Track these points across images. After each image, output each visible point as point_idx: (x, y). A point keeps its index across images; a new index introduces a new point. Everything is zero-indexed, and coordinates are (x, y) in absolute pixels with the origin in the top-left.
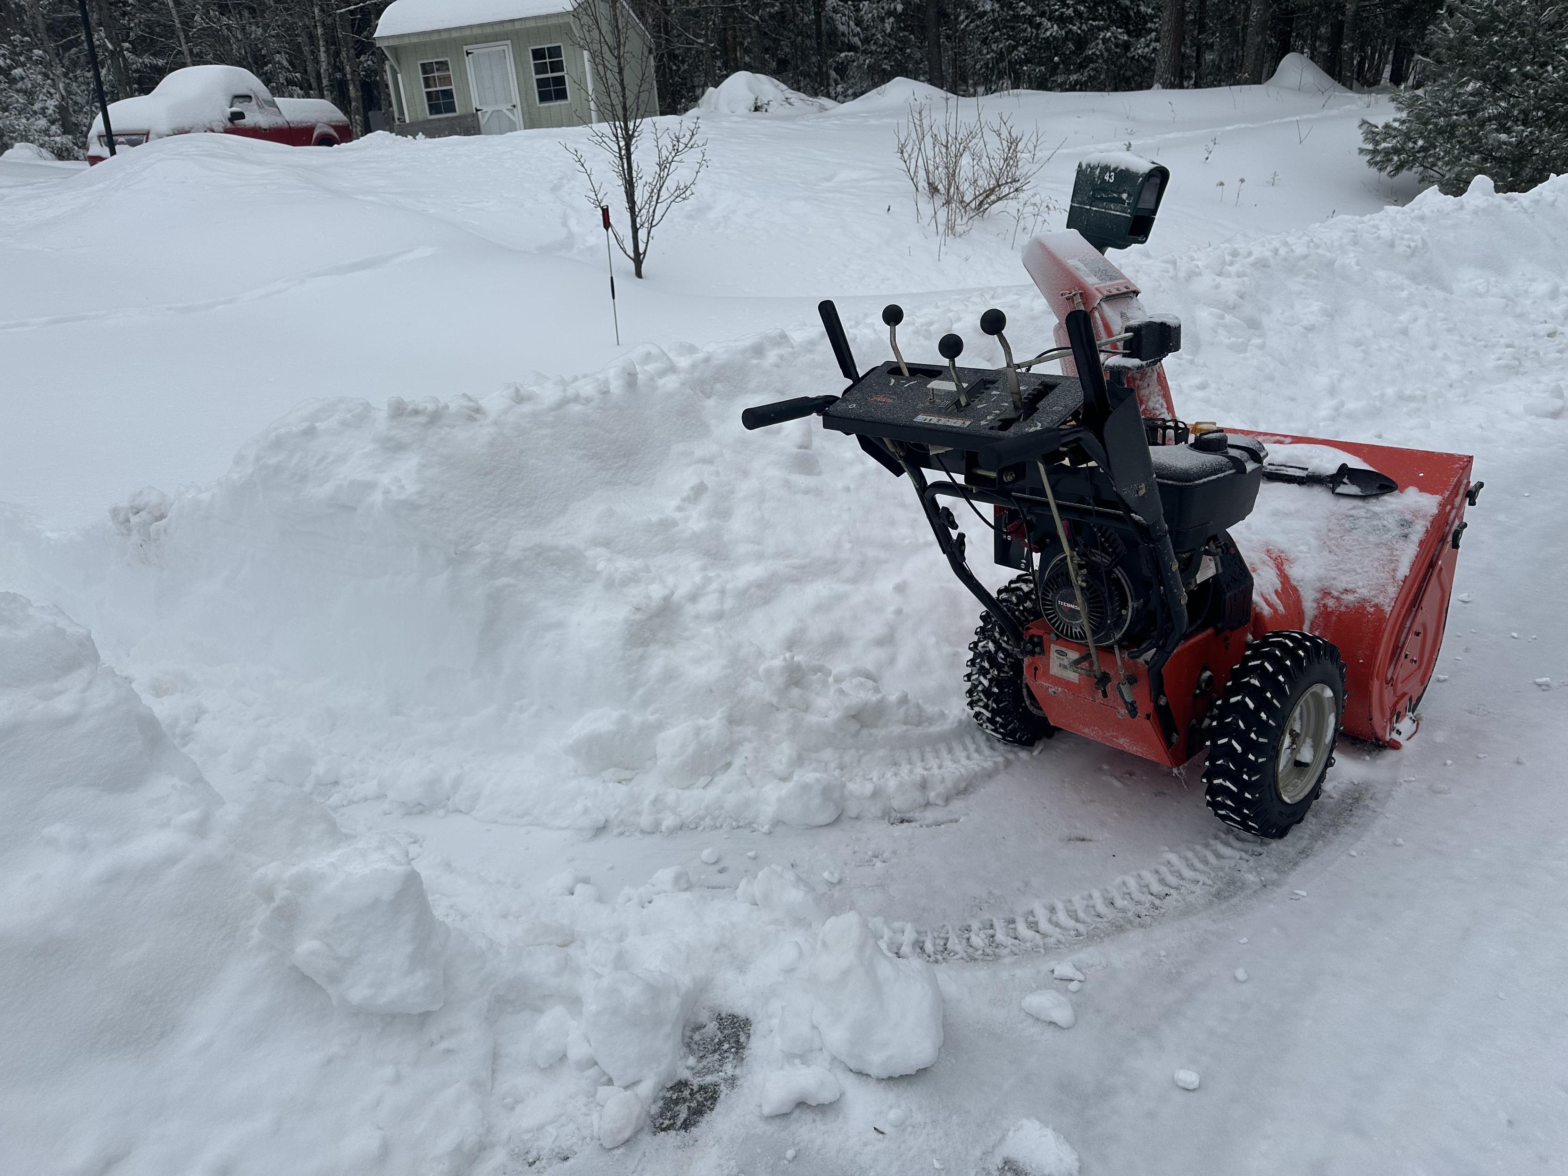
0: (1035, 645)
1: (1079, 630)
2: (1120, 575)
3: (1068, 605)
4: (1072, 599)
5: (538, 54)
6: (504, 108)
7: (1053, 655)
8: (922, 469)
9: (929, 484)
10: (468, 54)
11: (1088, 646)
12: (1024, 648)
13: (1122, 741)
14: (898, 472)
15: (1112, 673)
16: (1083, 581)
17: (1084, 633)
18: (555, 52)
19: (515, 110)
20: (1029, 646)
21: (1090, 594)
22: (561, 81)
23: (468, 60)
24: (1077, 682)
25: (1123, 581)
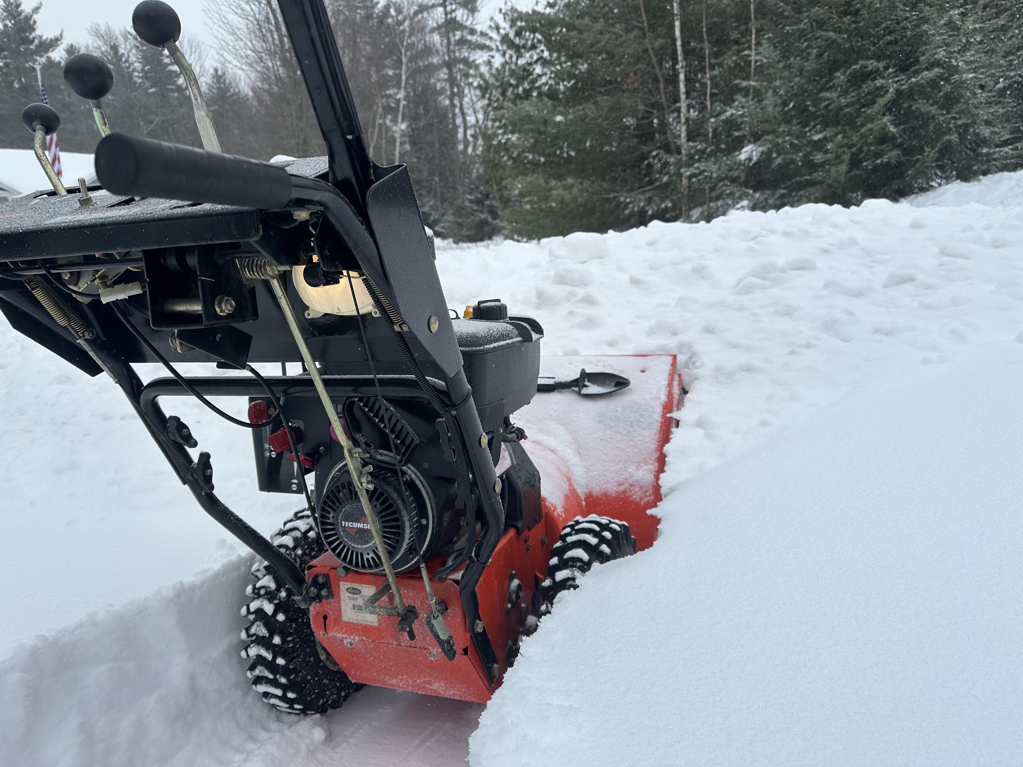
0: (320, 587)
1: (372, 555)
2: (413, 476)
3: (355, 525)
4: (359, 516)
7: (344, 595)
8: (131, 364)
9: (145, 384)
11: (385, 575)
12: (307, 593)
13: (436, 686)
14: (94, 370)
15: (417, 604)
16: (368, 483)
17: (379, 558)
20: (313, 590)
21: (382, 504)
24: (376, 624)
25: (418, 483)
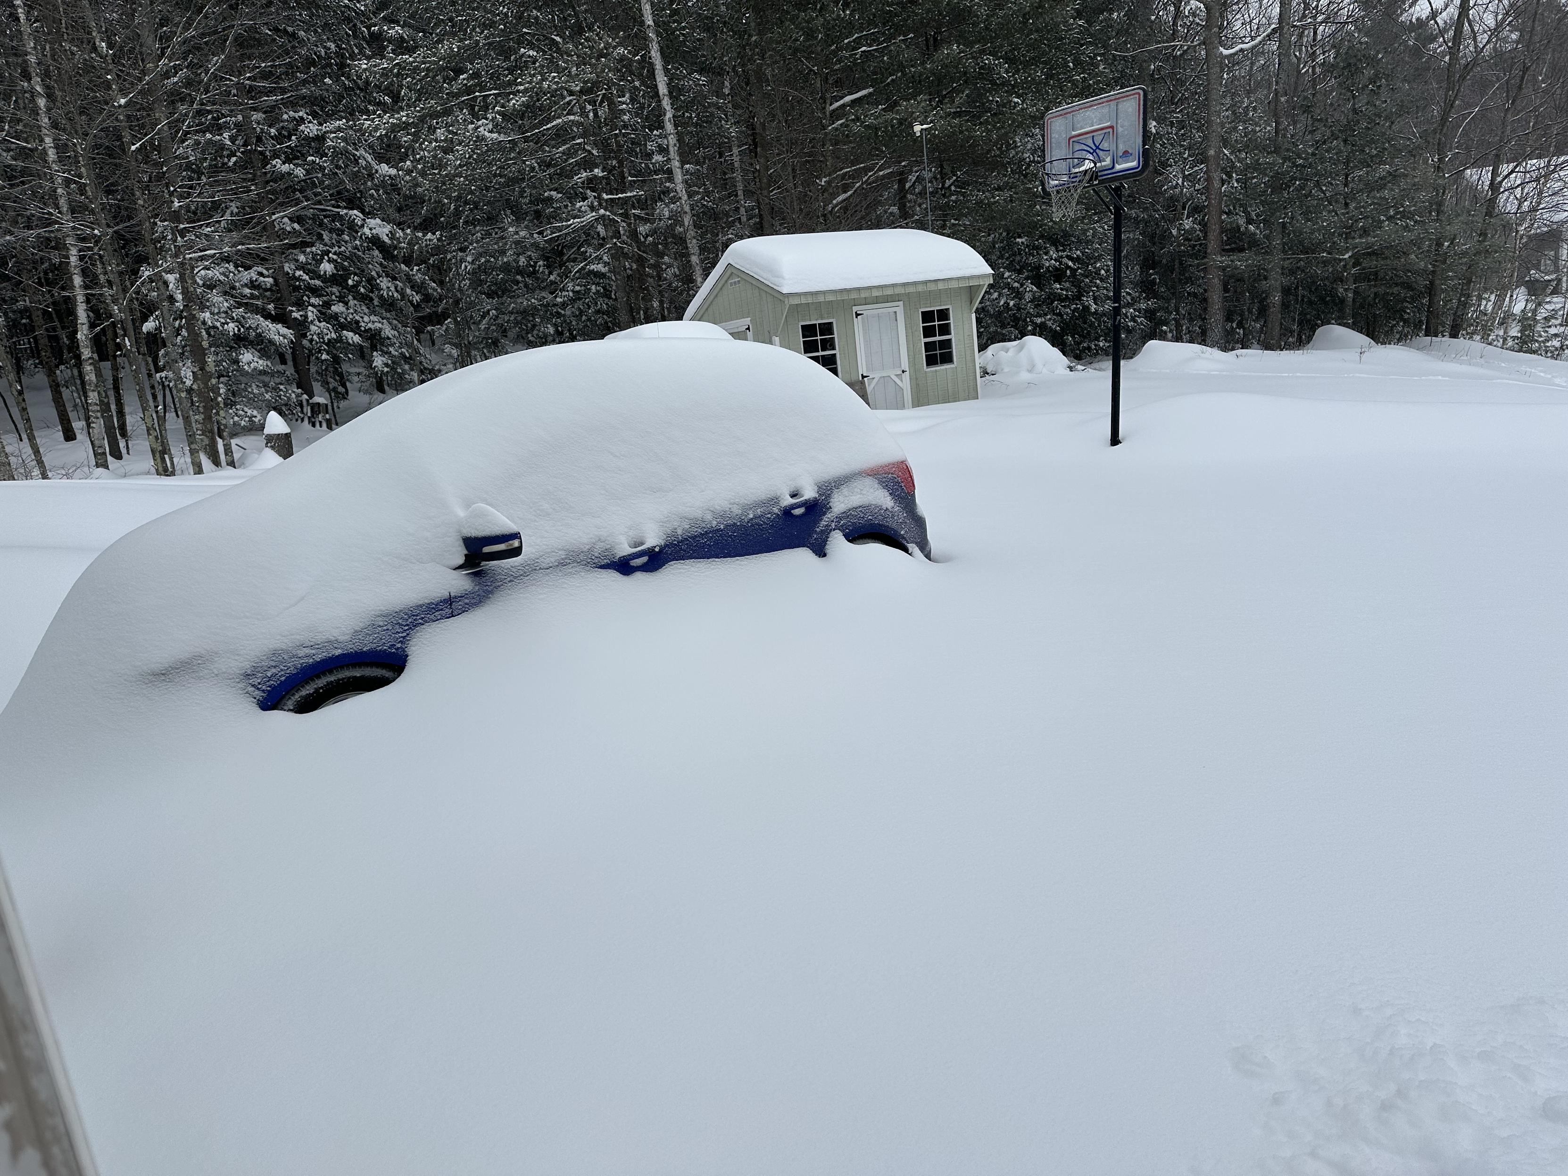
5: (927, 316)
6: (893, 373)
10: (857, 315)
18: (943, 314)
19: (903, 375)
22: (947, 344)
23: (858, 322)
